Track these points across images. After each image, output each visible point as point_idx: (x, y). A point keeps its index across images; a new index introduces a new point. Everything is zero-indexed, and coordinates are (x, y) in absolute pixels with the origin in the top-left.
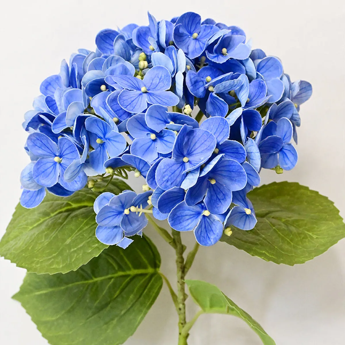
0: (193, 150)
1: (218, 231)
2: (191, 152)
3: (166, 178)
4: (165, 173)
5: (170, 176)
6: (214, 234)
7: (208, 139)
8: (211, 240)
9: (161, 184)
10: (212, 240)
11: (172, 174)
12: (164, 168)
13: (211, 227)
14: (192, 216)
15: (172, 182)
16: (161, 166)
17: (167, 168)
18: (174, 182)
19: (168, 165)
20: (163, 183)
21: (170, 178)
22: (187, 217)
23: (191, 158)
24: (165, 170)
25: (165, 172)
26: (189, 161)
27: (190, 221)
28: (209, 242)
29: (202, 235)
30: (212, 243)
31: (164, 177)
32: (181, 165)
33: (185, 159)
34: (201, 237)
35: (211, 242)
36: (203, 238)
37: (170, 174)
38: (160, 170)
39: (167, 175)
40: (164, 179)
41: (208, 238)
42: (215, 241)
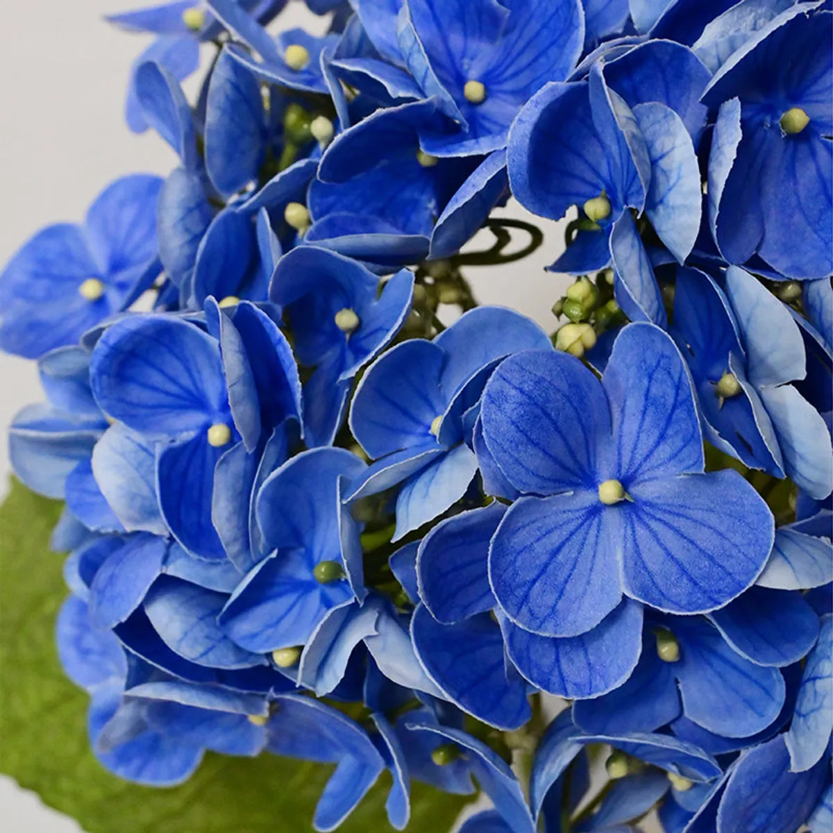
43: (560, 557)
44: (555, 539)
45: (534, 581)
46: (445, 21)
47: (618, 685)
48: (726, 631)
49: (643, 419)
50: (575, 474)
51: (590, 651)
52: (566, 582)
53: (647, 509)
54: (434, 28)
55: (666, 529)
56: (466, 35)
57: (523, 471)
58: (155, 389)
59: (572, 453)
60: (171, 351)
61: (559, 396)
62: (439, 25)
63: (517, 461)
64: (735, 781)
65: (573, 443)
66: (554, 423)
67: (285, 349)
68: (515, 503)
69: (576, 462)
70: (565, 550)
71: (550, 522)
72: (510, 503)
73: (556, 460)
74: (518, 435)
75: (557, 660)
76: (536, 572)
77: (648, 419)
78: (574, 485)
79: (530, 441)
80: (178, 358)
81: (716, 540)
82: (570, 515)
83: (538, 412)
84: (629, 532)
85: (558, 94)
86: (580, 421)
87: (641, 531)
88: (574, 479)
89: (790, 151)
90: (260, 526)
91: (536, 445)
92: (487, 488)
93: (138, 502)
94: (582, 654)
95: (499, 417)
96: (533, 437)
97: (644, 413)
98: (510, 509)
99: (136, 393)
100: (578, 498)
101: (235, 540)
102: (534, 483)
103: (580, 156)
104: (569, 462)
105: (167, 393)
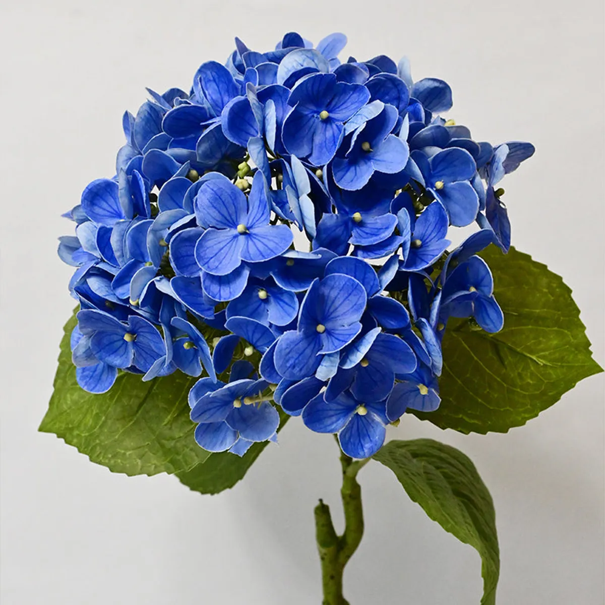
0: (331, 310)
1: (377, 438)
2: (329, 314)
3: (291, 362)
4: (290, 355)
5: (296, 359)
6: (371, 441)
7: (353, 291)
8: (364, 449)
9: (284, 373)
10: (366, 451)
11: (300, 355)
12: (287, 348)
13: (367, 430)
14: (338, 412)
15: (301, 367)
16: (282, 345)
17: (292, 347)
18: (303, 367)
19: (292, 342)
20: (288, 369)
21: (297, 361)
22: (332, 413)
23: (330, 325)
24: (288, 350)
25: (289, 353)
26: (326, 331)
27: (334, 419)
28: (361, 453)
29: (352, 440)
30: (365, 455)
31: (288, 361)
32: (313, 339)
33: (320, 328)
34: (350, 444)
35: (364, 453)
36: (353, 446)
37: (296, 356)
38: (280, 351)
39: (293, 357)
40: (288, 365)
41: (359, 447)
42: (371, 451)
43: (222, 251)
44: (221, 245)
45: (212, 258)
46: (223, 93)
47: (238, 296)
48: (276, 277)
49: (258, 209)
50: (231, 223)
51: (231, 287)
52: (223, 259)
53: (254, 236)
54: (219, 95)
55: (259, 242)
56: (229, 97)
57: (210, 217)
58: (104, 209)
59: (230, 216)
60: (111, 195)
61: (226, 194)
62: (221, 94)
63: (208, 213)
64: (280, 342)
65: (230, 212)
66: (223, 203)
67: (141, 181)
68: (208, 230)
69: (231, 218)
70: (224, 249)
71: (220, 240)
72: (205, 229)
73: (223, 215)
74: (209, 203)
75: (220, 291)
76: (214, 255)
77: (260, 209)
78: (231, 227)
79: (213, 206)
80: (112, 197)
81: (274, 245)
82: (228, 238)
83: (218, 197)
84: (246, 242)
85: (240, 100)
86: (234, 204)
87: (250, 242)
88: (230, 224)
89: (324, 127)
90: (127, 247)
91: (215, 208)
92: (198, 223)
93: (90, 243)
94: (228, 288)
95: (203, 197)
96: (215, 205)
97: (259, 206)
98: (206, 231)
99: (97, 210)
100: (231, 232)
101: (118, 250)
102: (214, 223)
103: (252, 127)
104: (229, 218)
105: (108, 211)
